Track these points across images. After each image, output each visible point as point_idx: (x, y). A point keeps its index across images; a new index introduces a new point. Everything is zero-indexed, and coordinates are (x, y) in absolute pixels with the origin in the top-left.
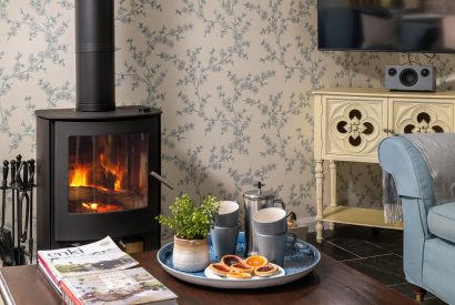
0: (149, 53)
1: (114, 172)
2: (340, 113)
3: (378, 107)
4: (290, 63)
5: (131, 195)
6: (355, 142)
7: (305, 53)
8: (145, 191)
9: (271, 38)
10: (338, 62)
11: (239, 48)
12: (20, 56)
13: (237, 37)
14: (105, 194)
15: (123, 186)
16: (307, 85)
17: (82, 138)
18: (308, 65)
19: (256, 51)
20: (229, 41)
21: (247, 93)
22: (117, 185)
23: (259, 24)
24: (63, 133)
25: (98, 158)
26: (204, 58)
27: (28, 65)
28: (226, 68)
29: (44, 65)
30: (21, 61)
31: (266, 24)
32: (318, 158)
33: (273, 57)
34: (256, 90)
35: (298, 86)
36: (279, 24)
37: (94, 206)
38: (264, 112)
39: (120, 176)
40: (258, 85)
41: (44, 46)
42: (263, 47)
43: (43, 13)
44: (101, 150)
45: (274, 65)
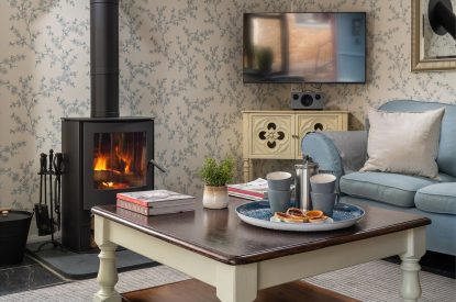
0: (131, 80)
1: (124, 160)
2: (262, 126)
3: (287, 121)
4: (224, 92)
5: (135, 176)
6: (271, 145)
7: (233, 85)
8: (145, 173)
9: (211, 74)
10: (253, 92)
11: (191, 80)
12: (44, 79)
13: (190, 72)
14: (118, 175)
15: (130, 170)
16: (234, 108)
17: (104, 134)
18: (235, 94)
19: (202, 83)
20: (184, 75)
21: (196, 113)
22: (127, 169)
23: (204, 63)
24: (89, 131)
25: (114, 149)
26: (168, 85)
27: (49, 85)
28: (182, 93)
29: (61, 86)
30: (45, 83)
31: (208, 63)
32: (245, 157)
33: (212, 87)
34: (202, 111)
35: (229, 108)
36: (216, 64)
37: (111, 184)
38: (207, 126)
39: (129, 162)
40: (202, 107)
41: (60, 73)
42: (206, 81)
43: (60, 48)
44: (116, 144)
45: (214, 93)
